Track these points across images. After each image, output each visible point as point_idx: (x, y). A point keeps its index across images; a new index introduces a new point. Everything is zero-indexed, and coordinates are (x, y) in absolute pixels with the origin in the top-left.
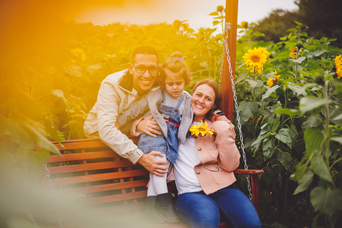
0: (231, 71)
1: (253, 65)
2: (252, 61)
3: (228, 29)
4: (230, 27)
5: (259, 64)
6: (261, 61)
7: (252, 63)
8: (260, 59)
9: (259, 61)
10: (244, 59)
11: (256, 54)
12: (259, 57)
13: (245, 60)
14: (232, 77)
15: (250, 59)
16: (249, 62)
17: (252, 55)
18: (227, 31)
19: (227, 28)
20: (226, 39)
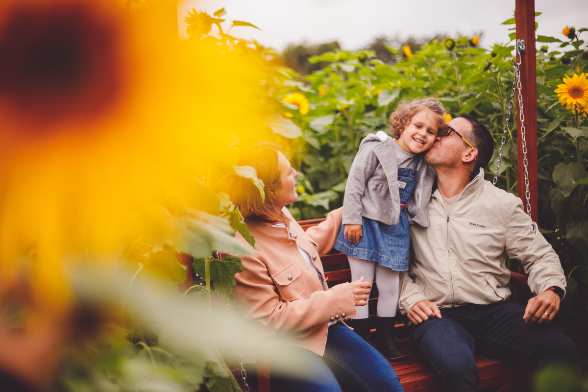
1: (572, 103)
2: (571, 96)
3: (522, 50)
4: (524, 47)
5: (582, 100)
6: (585, 95)
7: (570, 100)
8: (585, 92)
9: (583, 96)
10: (556, 94)
11: (577, 85)
12: (582, 89)
13: (559, 95)
15: (568, 94)
16: (566, 99)
17: (571, 87)
18: (519, 54)
19: (519, 48)
20: (518, 66)
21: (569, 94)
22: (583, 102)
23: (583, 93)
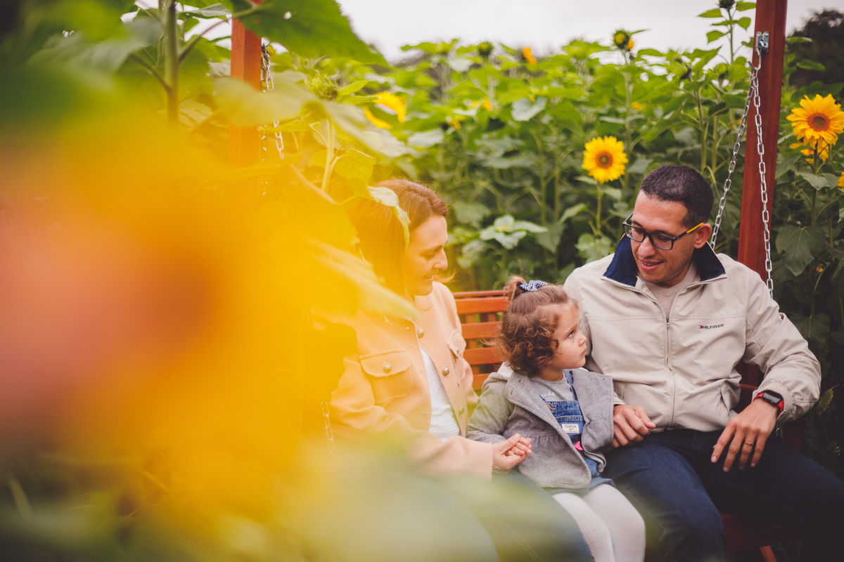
0: (761, 151)
1: (813, 137)
2: (811, 127)
3: (763, 48)
4: (767, 44)
5: (828, 134)
6: (832, 127)
7: (810, 133)
8: (832, 122)
9: (828, 127)
10: (789, 122)
11: (820, 111)
12: (827, 118)
13: (793, 124)
14: (762, 165)
15: (807, 123)
16: (804, 130)
17: (811, 113)
18: (759, 54)
19: (760, 44)
20: (755, 71)
21: (809, 125)
22: (828, 136)
23: (829, 124)
